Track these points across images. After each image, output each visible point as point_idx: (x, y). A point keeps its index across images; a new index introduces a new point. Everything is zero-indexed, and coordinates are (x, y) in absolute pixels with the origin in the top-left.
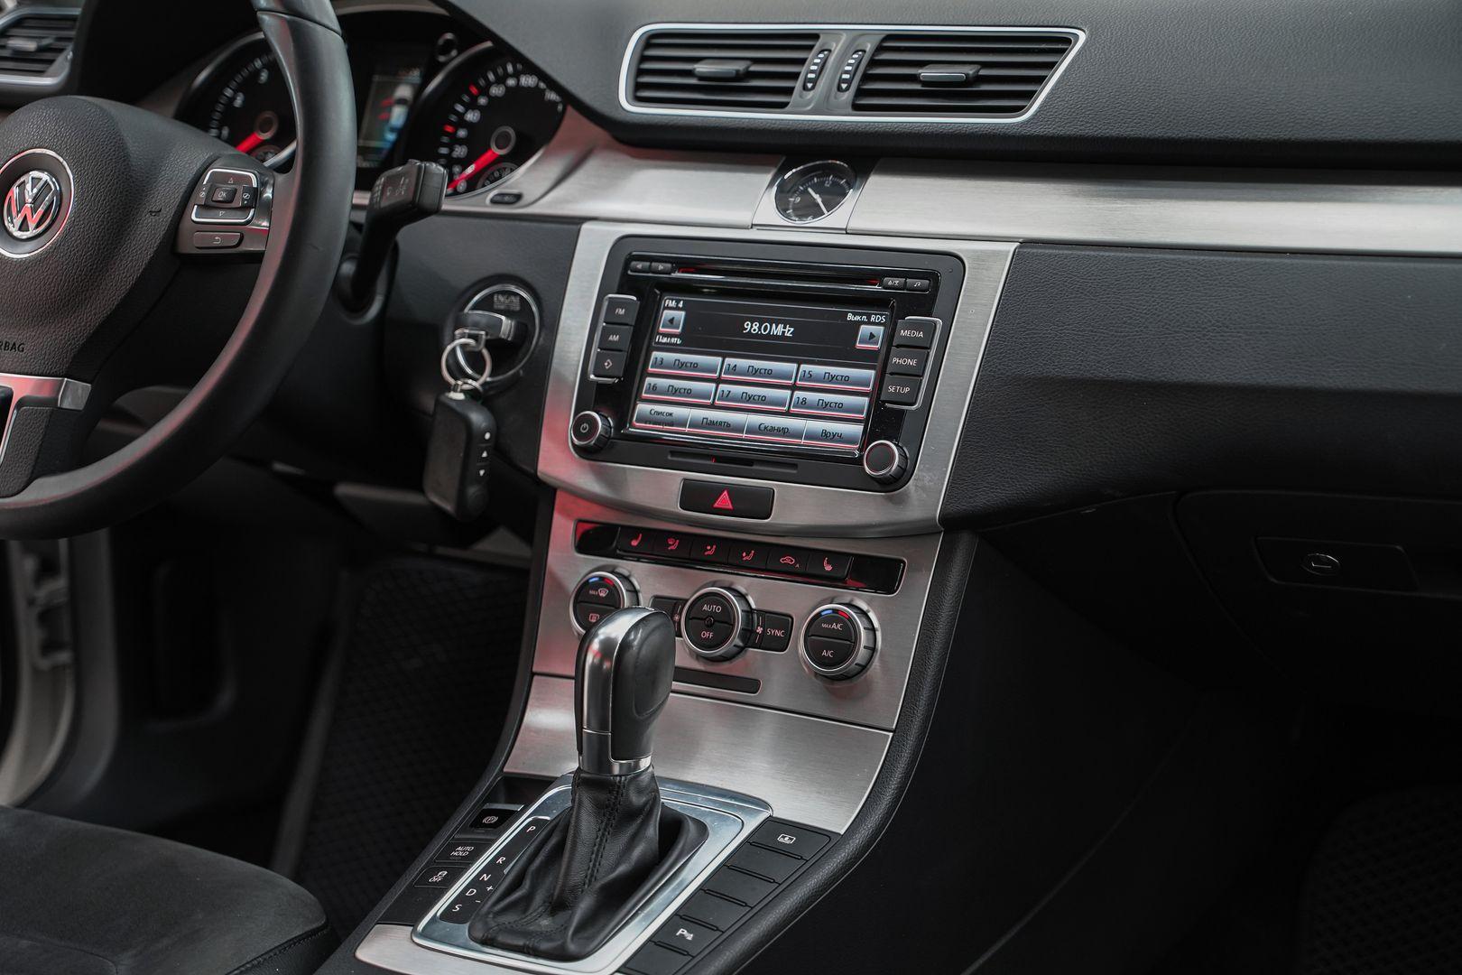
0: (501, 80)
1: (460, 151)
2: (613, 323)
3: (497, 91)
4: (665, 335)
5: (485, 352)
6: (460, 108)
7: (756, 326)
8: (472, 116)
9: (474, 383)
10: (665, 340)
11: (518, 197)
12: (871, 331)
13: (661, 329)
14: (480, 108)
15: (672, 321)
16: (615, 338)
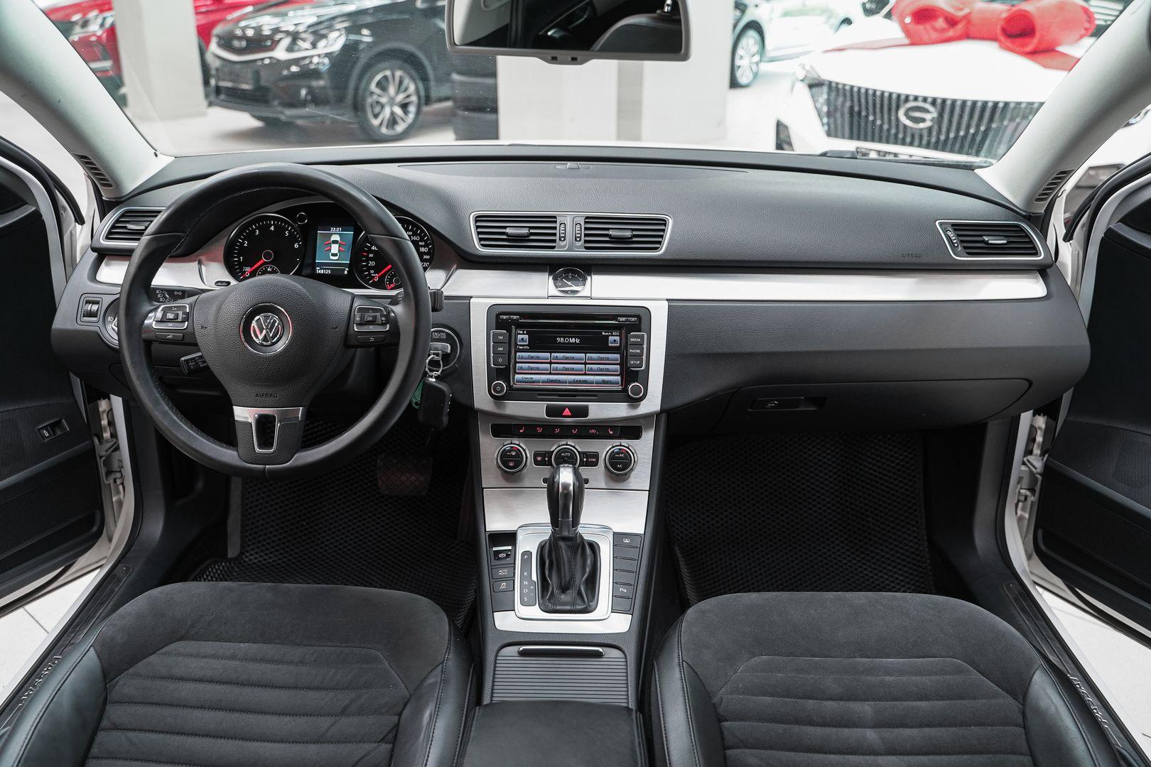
1: (372, 263)
2: (496, 342)
4: (521, 345)
6: (368, 244)
7: (562, 339)
9: (438, 373)
10: (521, 348)
12: (614, 339)
13: (519, 343)
15: (522, 339)
16: (499, 349)
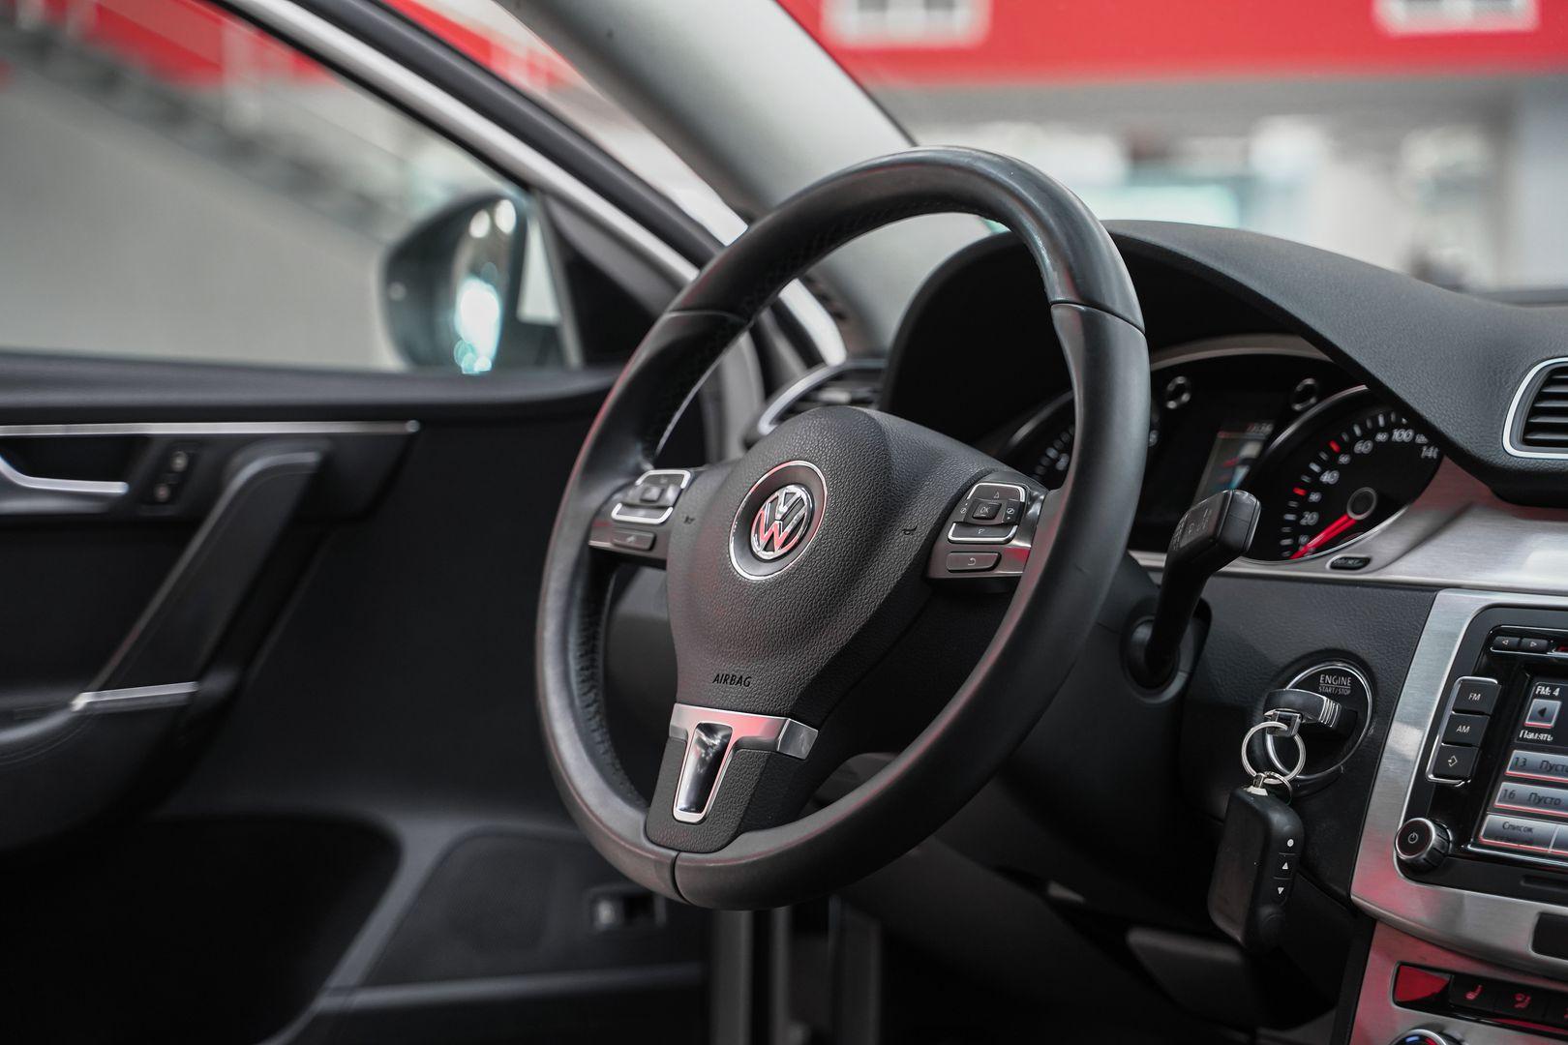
0: (1369, 435)
1: (1310, 518)
2: (1464, 710)
3: (1362, 448)
4: (1532, 730)
5: (1297, 738)
6: (1315, 468)
8: (1328, 478)
9: (1282, 778)
10: (1531, 736)
11: (1366, 561)
13: (1528, 722)
14: (1341, 468)
15: (1542, 712)
16: (1465, 729)
